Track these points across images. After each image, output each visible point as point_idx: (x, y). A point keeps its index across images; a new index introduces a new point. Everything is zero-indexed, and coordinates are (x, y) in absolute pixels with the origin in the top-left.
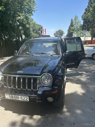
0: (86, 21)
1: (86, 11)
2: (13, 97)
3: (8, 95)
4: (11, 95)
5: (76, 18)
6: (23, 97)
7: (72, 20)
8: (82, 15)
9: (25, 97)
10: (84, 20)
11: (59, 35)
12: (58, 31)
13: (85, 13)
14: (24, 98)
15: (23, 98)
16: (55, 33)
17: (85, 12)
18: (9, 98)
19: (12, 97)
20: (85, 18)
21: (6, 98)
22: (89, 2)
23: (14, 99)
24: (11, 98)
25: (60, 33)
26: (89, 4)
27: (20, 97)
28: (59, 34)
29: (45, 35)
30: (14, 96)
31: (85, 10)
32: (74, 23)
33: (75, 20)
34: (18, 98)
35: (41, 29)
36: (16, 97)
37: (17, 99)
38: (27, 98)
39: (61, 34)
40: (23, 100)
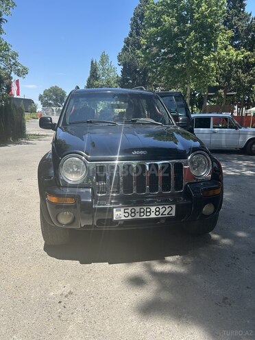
0: (130, 69)
1: (128, 46)
2: (134, 212)
3: (122, 210)
4: (130, 209)
5: (104, 59)
6: (161, 207)
7: (92, 62)
8: (118, 54)
9: (167, 207)
10: (124, 65)
11: (53, 100)
12: (50, 91)
13: (125, 49)
14: (164, 209)
15: (161, 211)
16: (42, 94)
17: (125, 46)
18: (123, 218)
19: (132, 213)
20: (127, 60)
21: (114, 219)
22: (131, 24)
23: (137, 216)
24: (130, 218)
25: (56, 95)
26: (132, 29)
27: (153, 209)
28: (54, 97)
29: (18, 97)
30: (137, 209)
31: (125, 42)
32: (101, 71)
33: (103, 62)
34: (148, 214)
35: (7, 79)
36: (143, 212)
37: (145, 217)
38: (170, 209)
39: (59, 98)
40: (160, 216)
